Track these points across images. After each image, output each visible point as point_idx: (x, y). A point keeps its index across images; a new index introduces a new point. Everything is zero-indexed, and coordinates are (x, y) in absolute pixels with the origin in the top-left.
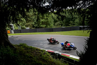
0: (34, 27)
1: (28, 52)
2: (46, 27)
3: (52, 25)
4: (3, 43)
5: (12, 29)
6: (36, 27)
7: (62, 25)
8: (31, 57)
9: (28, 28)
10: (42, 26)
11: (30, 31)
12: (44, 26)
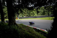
0: (27, 16)
1: (23, 28)
2: (33, 16)
3: (36, 15)
4: (13, 24)
5: (18, 17)
6: (29, 16)
7: (41, 15)
8: (24, 30)
9: (25, 16)
10: (31, 15)
11: (26, 18)
12: (32, 15)
